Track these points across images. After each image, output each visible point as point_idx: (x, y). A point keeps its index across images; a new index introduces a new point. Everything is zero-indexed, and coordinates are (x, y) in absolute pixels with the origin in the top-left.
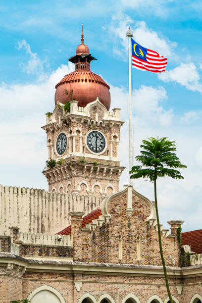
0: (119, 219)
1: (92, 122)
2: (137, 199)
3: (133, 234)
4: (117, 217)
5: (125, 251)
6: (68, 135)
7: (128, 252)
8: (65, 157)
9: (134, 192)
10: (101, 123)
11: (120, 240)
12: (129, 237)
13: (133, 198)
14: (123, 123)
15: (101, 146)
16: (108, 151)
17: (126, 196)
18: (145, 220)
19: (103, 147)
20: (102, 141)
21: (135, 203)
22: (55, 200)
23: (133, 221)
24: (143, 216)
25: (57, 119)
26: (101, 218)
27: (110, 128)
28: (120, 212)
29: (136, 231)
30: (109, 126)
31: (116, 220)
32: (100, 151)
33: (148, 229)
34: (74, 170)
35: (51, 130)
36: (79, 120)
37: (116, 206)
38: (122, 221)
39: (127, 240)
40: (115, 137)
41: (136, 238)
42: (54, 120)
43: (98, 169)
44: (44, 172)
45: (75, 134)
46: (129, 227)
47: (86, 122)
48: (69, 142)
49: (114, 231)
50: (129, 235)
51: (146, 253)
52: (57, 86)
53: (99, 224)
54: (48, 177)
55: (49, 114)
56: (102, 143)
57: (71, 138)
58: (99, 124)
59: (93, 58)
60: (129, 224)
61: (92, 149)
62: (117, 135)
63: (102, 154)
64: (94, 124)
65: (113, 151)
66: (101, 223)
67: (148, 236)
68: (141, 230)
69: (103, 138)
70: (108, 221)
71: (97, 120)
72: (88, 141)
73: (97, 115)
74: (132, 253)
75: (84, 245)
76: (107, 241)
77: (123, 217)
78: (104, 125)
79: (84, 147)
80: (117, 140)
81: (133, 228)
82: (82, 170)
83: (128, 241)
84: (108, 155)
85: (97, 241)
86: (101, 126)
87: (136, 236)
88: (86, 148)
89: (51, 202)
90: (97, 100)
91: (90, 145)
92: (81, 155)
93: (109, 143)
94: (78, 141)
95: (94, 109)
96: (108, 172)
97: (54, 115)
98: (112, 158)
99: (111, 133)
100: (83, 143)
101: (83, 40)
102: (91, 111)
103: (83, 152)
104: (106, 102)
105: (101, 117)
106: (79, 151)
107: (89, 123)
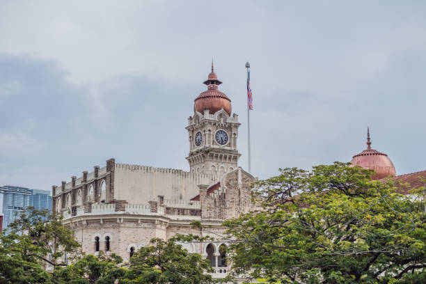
1: (219, 124)
2: (245, 176)
3: (242, 200)
4: (231, 188)
6: (203, 133)
7: (239, 212)
8: (201, 148)
9: (242, 171)
10: (225, 125)
11: (233, 204)
13: (242, 175)
14: (240, 124)
17: (237, 174)
19: (226, 141)
21: (244, 179)
23: (242, 191)
25: (195, 122)
26: (220, 189)
27: (231, 129)
28: (233, 185)
29: (244, 198)
30: (230, 127)
31: (230, 190)
32: (225, 144)
34: (207, 157)
35: (192, 130)
36: (210, 123)
37: (230, 181)
38: (234, 191)
39: (238, 204)
40: (234, 134)
41: (244, 203)
42: (193, 123)
43: (223, 155)
44: (187, 158)
45: (208, 132)
46: (239, 195)
47: (214, 124)
48: (204, 138)
49: (229, 197)
50: (240, 201)
52: (195, 101)
54: (190, 161)
55: (191, 118)
56: (225, 138)
57: (205, 135)
60: (239, 193)
61: (219, 142)
62: (236, 133)
63: (226, 146)
64: (221, 125)
65: (233, 144)
66: (220, 192)
68: (248, 197)
69: (226, 135)
70: (225, 191)
71: (222, 122)
72: (216, 137)
73: (222, 119)
74: (241, 212)
75: (208, 207)
76: (224, 204)
77: (235, 188)
79: (213, 142)
80: (236, 136)
81: (242, 195)
82: (212, 156)
85: (217, 204)
86: (225, 128)
87: (244, 201)
88: (215, 142)
90: (223, 109)
91: (217, 140)
92: (212, 146)
93: (231, 137)
94: (209, 137)
95: (221, 115)
96: (230, 158)
97: (193, 120)
98: (233, 149)
99: (232, 131)
100: (213, 138)
101: (212, 70)
102: (218, 117)
103: (213, 144)
104: (229, 111)
105: (225, 121)
106: (210, 144)
107: (217, 124)
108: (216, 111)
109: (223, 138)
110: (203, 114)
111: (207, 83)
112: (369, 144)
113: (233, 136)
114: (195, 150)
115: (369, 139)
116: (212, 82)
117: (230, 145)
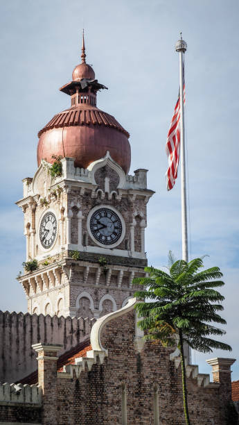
0: (122, 357)
1: (100, 193)
3: (147, 382)
4: (118, 353)
5: (132, 412)
6: (59, 216)
7: (138, 413)
8: (53, 253)
10: (114, 194)
11: (123, 394)
12: (140, 387)
15: (114, 233)
16: (126, 241)
17: (133, 317)
18: (167, 357)
19: (118, 236)
20: (116, 224)
22: (14, 325)
23: (145, 360)
24: (164, 351)
25: (41, 188)
26: (89, 354)
27: (130, 203)
28: (123, 345)
29: (152, 377)
30: (127, 199)
31: (115, 358)
32: (113, 242)
33: (172, 374)
35: (31, 207)
36: (77, 190)
37: (116, 334)
38: (126, 360)
39: (136, 393)
40: (139, 218)
41: (153, 389)
42: (36, 191)
43: (110, 271)
44: (19, 278)
45: (71, 213)
46: (139, 370)
47: (88, 193)
48: (59, 226)
49: (112, 377)
50: (140, 384)
51: (170, 415)
52: (40, 134)
53: (86, 365)
54: (26, 286)
55: (29, 181)
56: (115, 228)
57: (64, 220)
58: (110, 197)
59: (101, 87)
60: (139, 365)
61: (99, 239)
62: (142, 215)
63: (117, 248)
64: (103, 195)
65: (135, 242)
66: (90, 363)
67: (172, 386)
68: (160, 375)
69: (118, 220)
70: (102, 360)
71: (107, 189)
72: (92, 225)
73: (107, 180)
74: (145, 415)
75: (60, 401)
76: (101, 393)
77: (129, 352)
78: (119, 198)
79: (84, 236)
80: (143, 221)
81: (146, 371)
82: (82, 273)
83: (138, 394)
84: (126, 249)
85: (84, 393)
86: (115, 203)
87: (151, 385)
88: (89, 238)
89: (7, 329)
90: (108, 155)
91: (95, 232)
92: (81, 248)
93: (129, 227)
94: (74, 226)
95: (103, 171)
96: (127, 278)
98: (135, 255)
99: (132, 211)
100: (84, 229)
101: (84, 56)
102: (96, 174)
103: (84, 245)
104: (123, 158)
105: (114, 185)
106: (77, 242)
107: (94, 194)
108: (94, 160)
109: (110, 228)
111: (69, 89)
113: (134, 222)
116: (86, 87)
117: (125, 246)
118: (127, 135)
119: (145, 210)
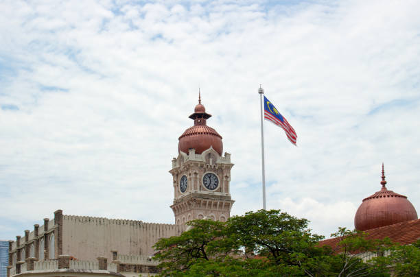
1: (207, 166)
6: (188, 177)
8: (186, 194)
10: (215, 166)
15: (215, 184)
16: (221, 188)
19: (217, 185)
20: (216, 180)
25: (180, 164)
27: (222, 171)
30: (221, 168)
32: (214, 188)
34: (193, 204)
35: (176, 173)
36: (197, 165)
40: (227, 177)
42: (178, 166)
43: (213, 202)
44: (171, 207)
45: (194, 176)
47: (202, 166)
48: (189, 182)
52: (179, 139)
54: (174, 210)
56: (215, 182)
57: (190, 179)
58: (213, 167)
61: (207, 187)
62: (228, 175)
63: (216, 191)
64: (209, 167)
65: (225, 188)
69: (216, 178)
71: (211, 164)
72: (204, 181)
73: (211, 160)
78: (217, 168)
79: (200, 186)
80: (228, 179)
82: (199, 204)
84: (221, 192)
86: (215, 170)
88: (203, 187)
90: (211, 148)
91: (205, 184)
92: (199, 192)
93: (222, 182)
94: (195, 181)
95: (209, 155)
96: (221, 205)
97: (178, 161)
98: (224, 194)
99: (223, 174)
100: (200, 183)
101: (200, 101)
102: (206, 157)
103: (200, 189)
104: (219, 149)
105: (214, 162)
106: (197, 189)
107: (205, 166)
108: (204, 150)
109: (213, 182)
110: (188, 154)
111: (192, 117)
112: (384, 183)
113: (225, 179)
114: (180, 197)
115: (383, 178)
116: (200, 116)
117: (220, 190)
118: (221, 138)
119: (230, 173)
